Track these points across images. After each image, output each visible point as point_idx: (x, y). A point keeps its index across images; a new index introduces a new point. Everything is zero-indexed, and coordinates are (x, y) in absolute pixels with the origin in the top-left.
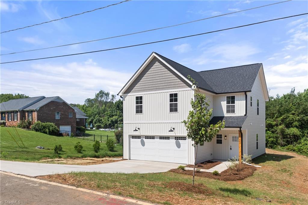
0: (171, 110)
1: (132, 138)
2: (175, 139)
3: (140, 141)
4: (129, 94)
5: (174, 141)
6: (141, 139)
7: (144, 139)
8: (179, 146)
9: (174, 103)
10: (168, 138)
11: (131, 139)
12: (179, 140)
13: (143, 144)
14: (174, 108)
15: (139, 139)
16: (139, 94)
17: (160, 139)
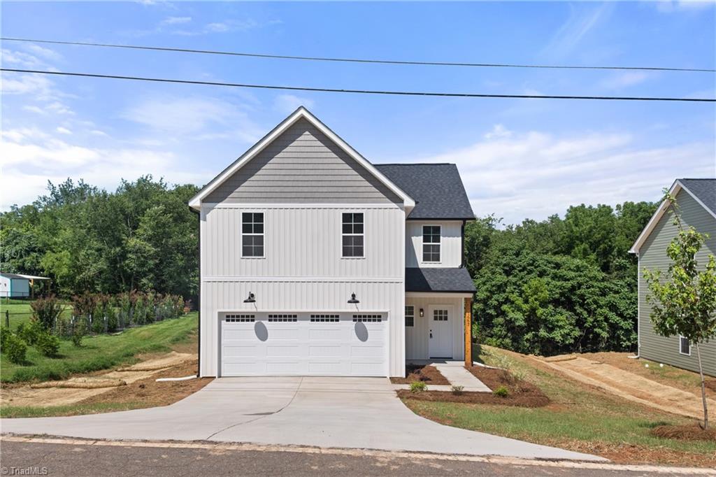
0: (346, 252)
1: (228, 321)
2: (354, 320)
3: (253, 328)
4: (220, 205)
5: (351, 324)
6: (256, 322)
7: (266, 323)
8: (363, 335)
9: (353, 234)
10: (334, 318)
11: (224, 322)
12: (364, 323)
13: (262, 334)
14: (353, 248)
15: (250, 323)
16: (253, 208)
17: (313, 320)
